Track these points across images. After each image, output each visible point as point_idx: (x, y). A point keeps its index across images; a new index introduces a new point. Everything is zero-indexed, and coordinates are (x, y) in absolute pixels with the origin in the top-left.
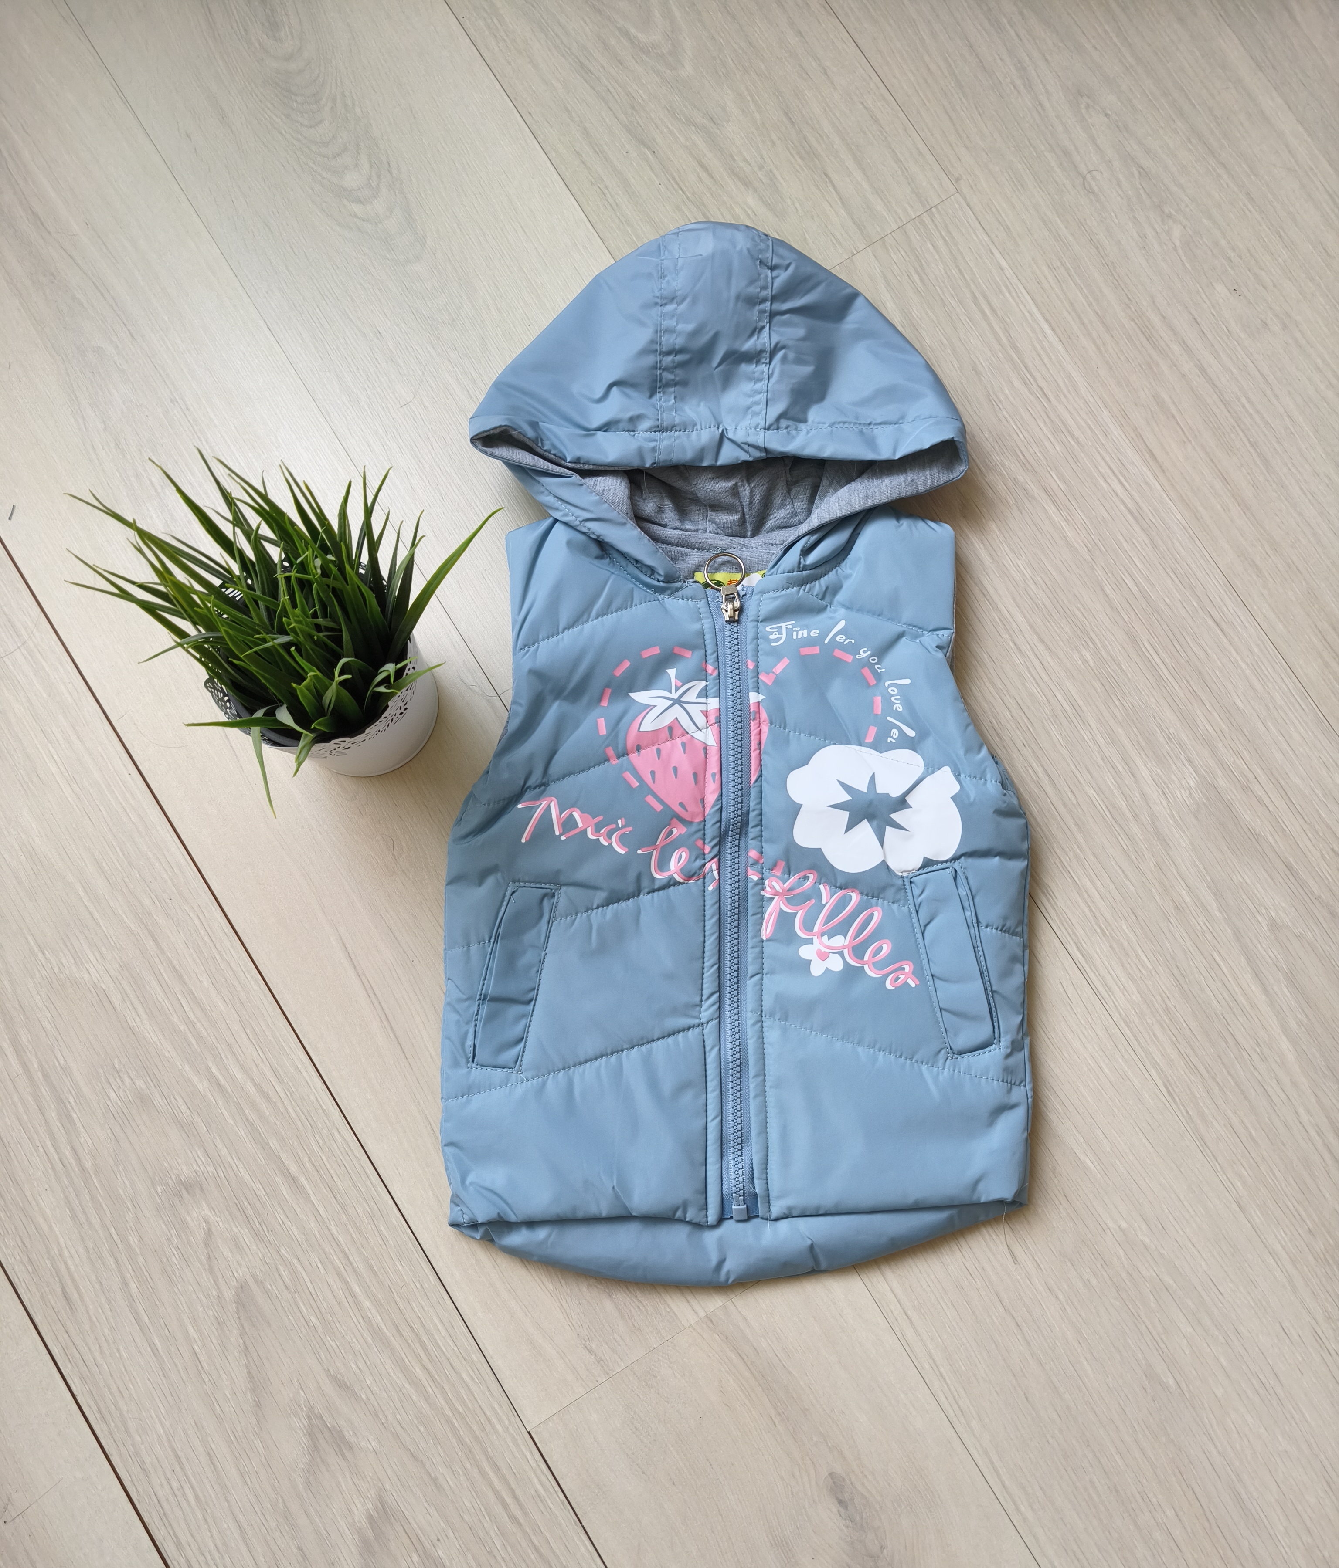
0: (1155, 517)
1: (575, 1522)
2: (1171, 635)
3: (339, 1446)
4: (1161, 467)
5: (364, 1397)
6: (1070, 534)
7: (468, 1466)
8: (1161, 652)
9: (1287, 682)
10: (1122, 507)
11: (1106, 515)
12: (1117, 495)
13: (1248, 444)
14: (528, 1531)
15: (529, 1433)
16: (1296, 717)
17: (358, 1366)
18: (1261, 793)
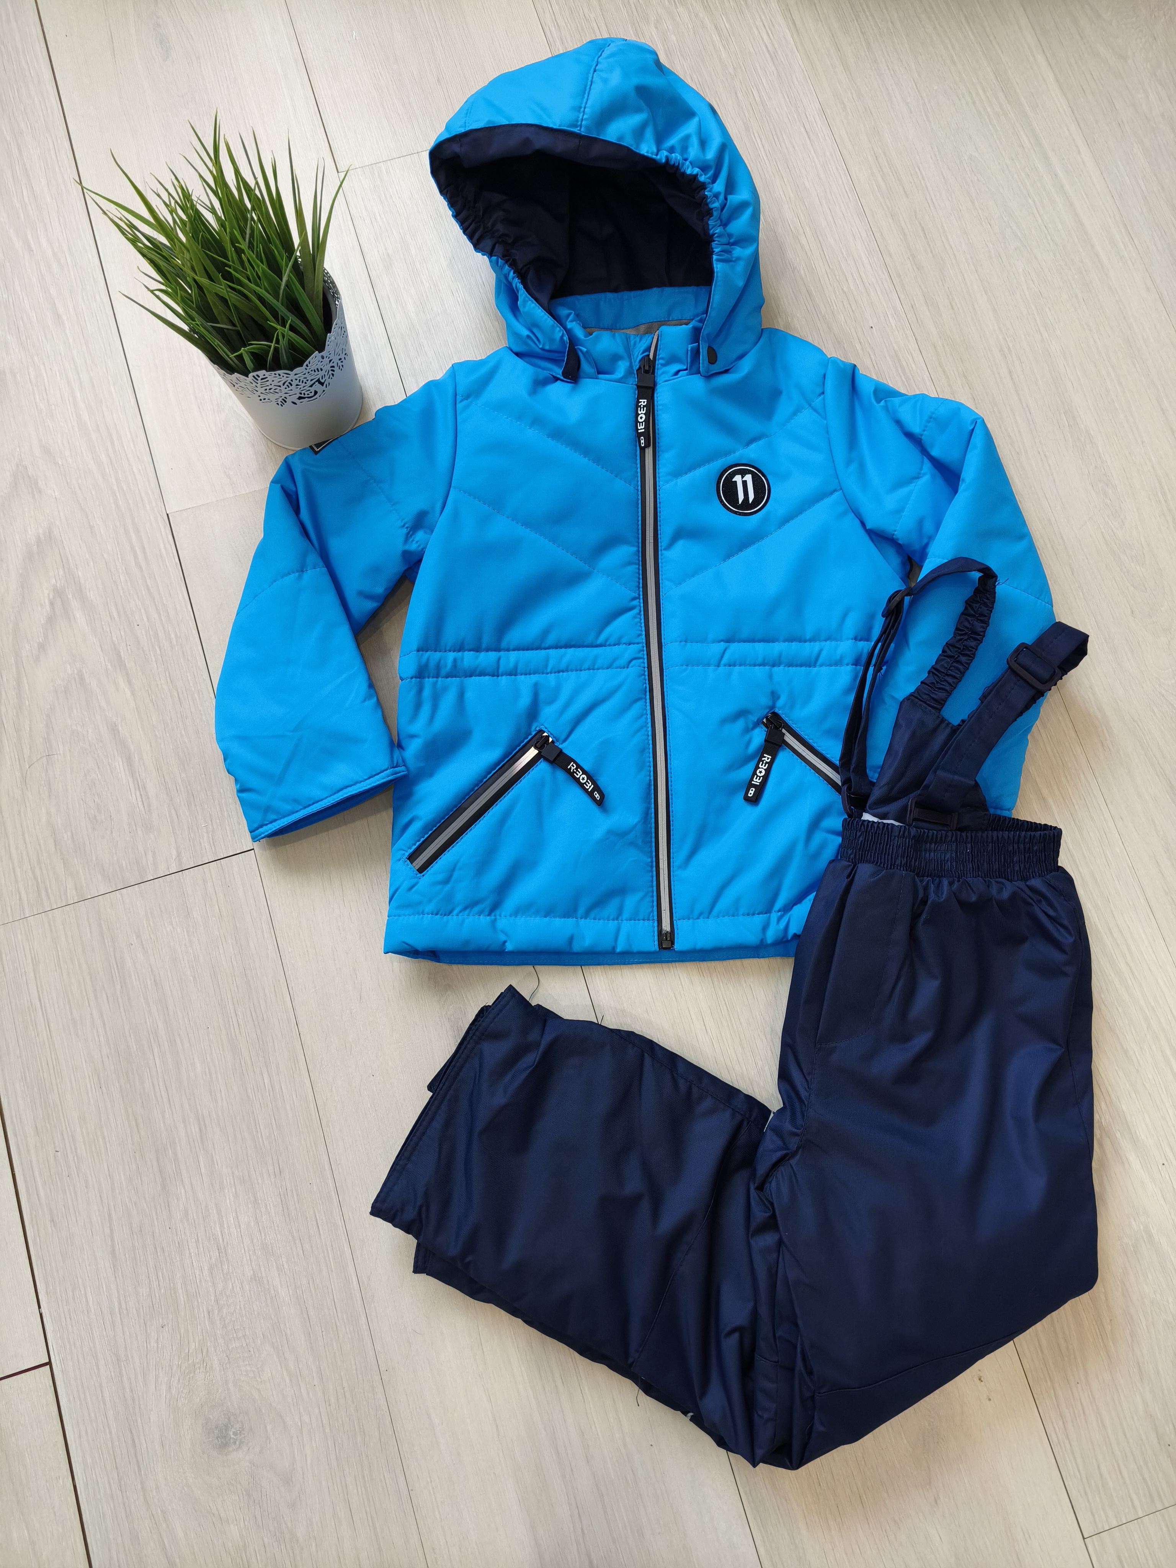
0: (785, 60)
1: (181, 578)
2: (774, 133)
3: (32, 489)
4: (797, 30)
5: (60, 463)
6: (724, 55)
7: (118, 524)
8: (763, 140)
9: (843, 179)
10: (764, 48)
11: (752, 50)
12: (763, 40)
13: (859, 32)
14: (146, 576)
15: (167, 515)
16: (843, 202)
17: (63, 444)
18: (804, 242)
